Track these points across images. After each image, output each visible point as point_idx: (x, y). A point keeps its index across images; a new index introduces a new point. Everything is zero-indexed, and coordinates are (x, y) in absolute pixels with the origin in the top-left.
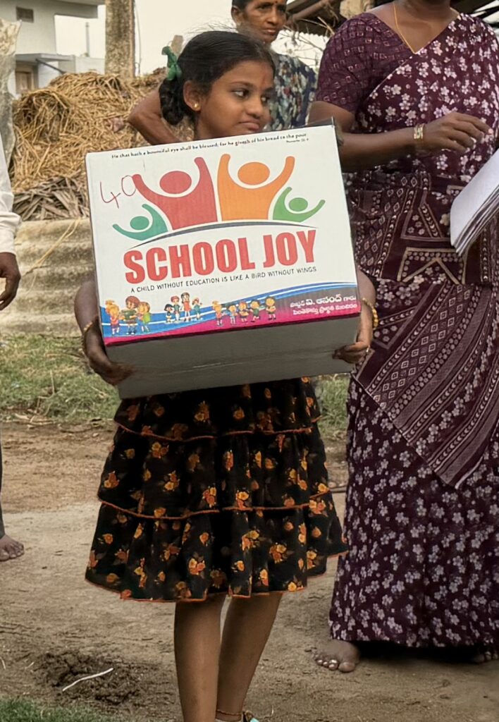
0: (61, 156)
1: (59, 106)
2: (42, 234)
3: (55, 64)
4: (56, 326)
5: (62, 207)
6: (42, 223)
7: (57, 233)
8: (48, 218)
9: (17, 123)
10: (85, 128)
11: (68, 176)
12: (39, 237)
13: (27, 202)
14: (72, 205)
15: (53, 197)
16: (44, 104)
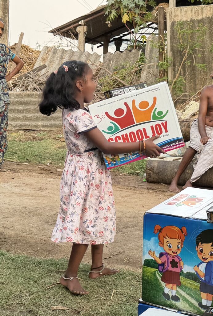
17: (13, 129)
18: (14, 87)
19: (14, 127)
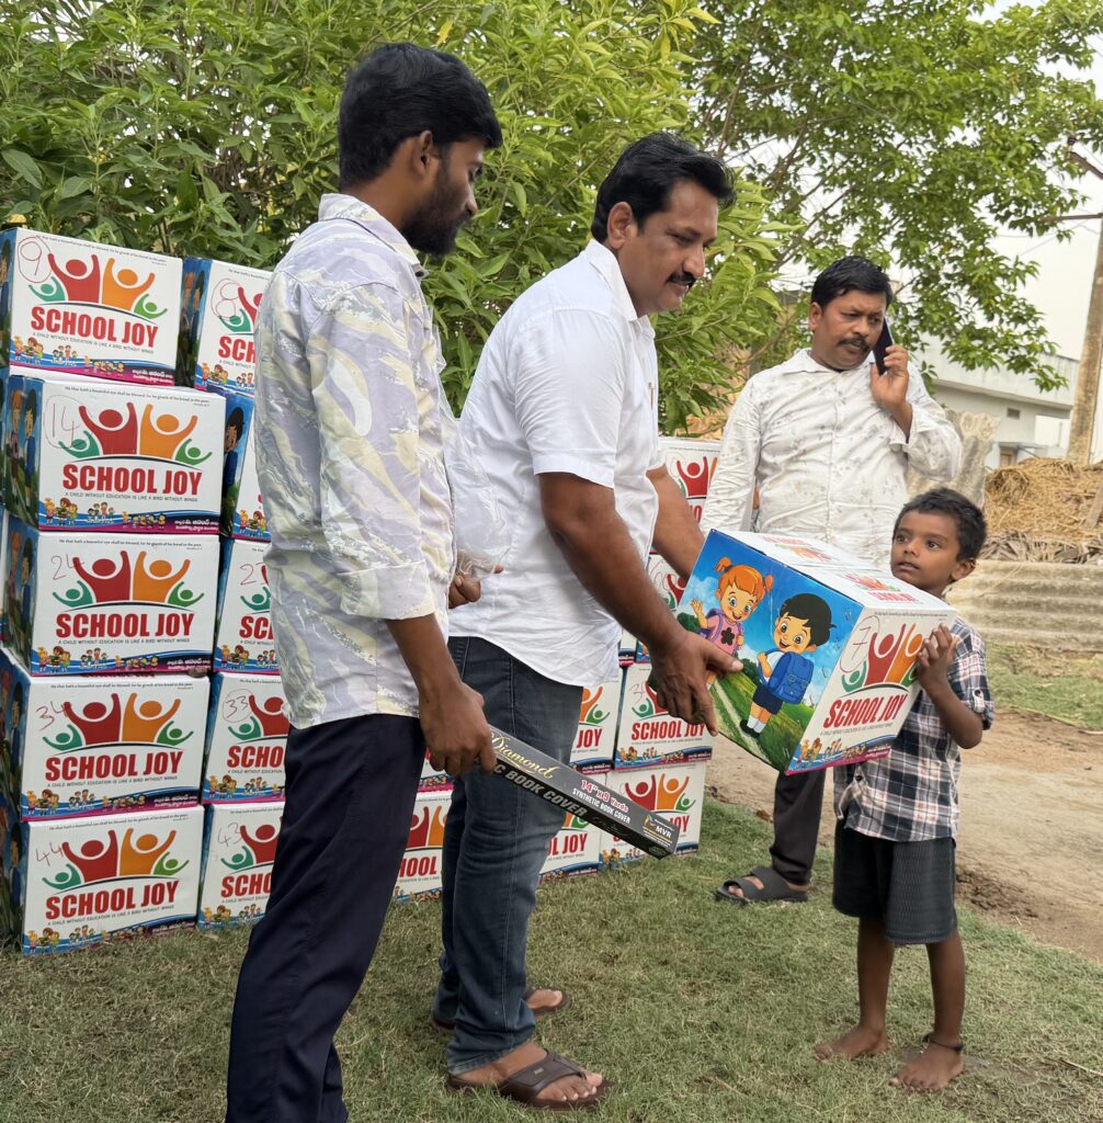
0: (1018, 516)
1: (1022, 480)
2: (995, 570)
3: (1032, 451)
4: (996, 636)
5: (1013, 552)
6: (996, 562)
7: (1006, 570)
8: (1002, 559)
9: (988, 490)
10: (1040, 497)
11: (1021, 531)
12: (992, 572)
14: (1021, 552)
15: (1007, 545)
16: (1010, 478)
17: (1081, 649)
18: (1092, 554)
19: (1084, 644)
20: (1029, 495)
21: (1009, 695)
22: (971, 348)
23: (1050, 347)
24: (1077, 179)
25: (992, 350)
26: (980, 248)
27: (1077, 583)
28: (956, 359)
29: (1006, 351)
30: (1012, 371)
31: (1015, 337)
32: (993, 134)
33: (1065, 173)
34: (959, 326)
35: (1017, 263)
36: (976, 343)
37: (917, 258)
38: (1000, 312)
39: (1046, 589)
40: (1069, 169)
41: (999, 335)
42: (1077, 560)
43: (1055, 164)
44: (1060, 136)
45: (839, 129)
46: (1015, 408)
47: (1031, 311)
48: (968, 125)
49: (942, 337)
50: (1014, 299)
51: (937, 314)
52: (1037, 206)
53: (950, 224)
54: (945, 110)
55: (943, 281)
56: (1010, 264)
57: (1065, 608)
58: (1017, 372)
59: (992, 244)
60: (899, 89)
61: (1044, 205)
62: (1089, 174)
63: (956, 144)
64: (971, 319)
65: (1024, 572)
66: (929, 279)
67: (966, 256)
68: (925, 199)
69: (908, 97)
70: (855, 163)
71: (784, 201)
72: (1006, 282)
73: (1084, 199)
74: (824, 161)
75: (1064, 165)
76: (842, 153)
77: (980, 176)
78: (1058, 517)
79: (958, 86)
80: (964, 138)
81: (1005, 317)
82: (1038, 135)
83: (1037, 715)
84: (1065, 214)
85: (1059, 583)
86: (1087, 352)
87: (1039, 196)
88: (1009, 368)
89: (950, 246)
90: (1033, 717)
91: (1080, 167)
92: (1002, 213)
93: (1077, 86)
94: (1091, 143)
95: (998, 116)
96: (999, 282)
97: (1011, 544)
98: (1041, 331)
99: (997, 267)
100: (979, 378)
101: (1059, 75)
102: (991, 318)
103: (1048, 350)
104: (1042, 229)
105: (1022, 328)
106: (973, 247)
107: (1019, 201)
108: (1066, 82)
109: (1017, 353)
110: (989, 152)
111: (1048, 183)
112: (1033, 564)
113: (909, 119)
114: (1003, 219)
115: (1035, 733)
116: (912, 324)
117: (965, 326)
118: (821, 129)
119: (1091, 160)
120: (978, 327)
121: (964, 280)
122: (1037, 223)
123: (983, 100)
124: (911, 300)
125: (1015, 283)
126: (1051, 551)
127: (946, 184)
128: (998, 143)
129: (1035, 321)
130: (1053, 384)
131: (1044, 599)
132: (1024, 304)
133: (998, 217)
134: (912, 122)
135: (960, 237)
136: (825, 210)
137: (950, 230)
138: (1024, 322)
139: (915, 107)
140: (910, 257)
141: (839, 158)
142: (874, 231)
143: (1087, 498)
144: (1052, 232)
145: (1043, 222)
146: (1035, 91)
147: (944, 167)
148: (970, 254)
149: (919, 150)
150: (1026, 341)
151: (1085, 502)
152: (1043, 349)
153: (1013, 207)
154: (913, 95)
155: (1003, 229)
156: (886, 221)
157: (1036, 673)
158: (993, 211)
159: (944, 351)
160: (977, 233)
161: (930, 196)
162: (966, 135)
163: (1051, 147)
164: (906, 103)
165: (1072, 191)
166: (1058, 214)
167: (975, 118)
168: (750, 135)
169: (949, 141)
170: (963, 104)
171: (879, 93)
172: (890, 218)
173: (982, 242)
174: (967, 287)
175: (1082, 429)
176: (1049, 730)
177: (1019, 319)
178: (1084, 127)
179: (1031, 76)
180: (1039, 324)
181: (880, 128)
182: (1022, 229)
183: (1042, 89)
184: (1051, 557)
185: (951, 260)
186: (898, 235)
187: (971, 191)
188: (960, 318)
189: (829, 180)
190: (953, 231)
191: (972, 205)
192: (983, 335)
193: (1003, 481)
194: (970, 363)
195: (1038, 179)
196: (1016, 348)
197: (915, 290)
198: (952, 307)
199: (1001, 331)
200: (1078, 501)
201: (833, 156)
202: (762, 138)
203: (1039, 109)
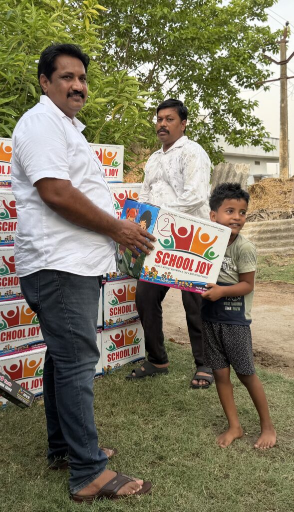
0: (262, 203)
1: (262, 188)
2: (256, 225)
3: (267, 177)
4: (261, 253)
5: (263, 218)
6: (256, 222)
7: (261, 225)
8: (258, 221)
10: (270, 194)
11: (264, 208)
12: (255, 226)
13: (252, 216)
14: (266, 217)
15: (260, 215)
16: (257, 188)
20: (266, 194)
21: (268, 276)
22: (236, 138)
23: (267, 134)
24: (268, 66)
25: (245, 138)
26: (234, 98)
27: (290, 227)
28: (231, 144)
29: (250, 138)
30: (253, 146)
31: (253, 132)
32: (233, 51)
33: (263, 64)
34: (230, 131)
35: (249, 102)
36: (238, 136)
37: (210, 104)
38: (246, 123)
39: (278, 231)
40: (265, 62)
41: (247, 132)
42: (288, 217)
43: (259, 61)
44: (259, 49)
45: (172, 56)
46: (258, 161)
47: (258, 120)
48: (223, 49)
49: (224, 135)
50: (250, 116)
51: (220, 126)
52: (254, 78)
53: (221, 90)
54: (212, 44)
55: (221, 113)
56: (247, 103)
57: (286, 237)
58: (255, 146)
59: (239, 96)
60: (193, 37)
61: (257, 77)
62: (273, 63)
63: (219, 57)
64: (234, 127)
65: (268, 225)
66: (216, 113)
67: (229, 101)
68: (210, 80)
69: (197, 40)
70: (180, 69)
71: (154, 87)
72: (246, 110)
73: (272, 73)
74: (167, 69)
75: (263, 61)
76: (175, 65)
77: (230, 68)
78: (278, 201)
79: (216, 34)
80: (222, 54)
81: (248, 124)
82: (251, 50)
83: (280, 282)
84: (266, 80)
85: (282, 227)
86: (282, 134)
87: (255, 74)
88: (252, 145)
89: (222, 98)
90: (279, 284)
91: (269, 61)
92: (241, 83)
93: (263, 29)
94: (272, 51)
95: (234, 44)
96: (243, 110)
97: (261, 214)
98: (263, 128)
99: (242, 105)
100: (241, 150)
101: (255, 25)
102: (242, 125)
103: (267, 136)
104: (258, 87)
105: (255, 128)
106: (231, 98)
107: (247, 77)
108: (258, 27)
109: (254, 138)
110: (233, 58)
111: (257, 69)
112: (271, 221)
113: (198, 49)
114: (241, 85)
115: (281, 290)
116: (211, 132)
117: (232, 130)
118: (165, 57)
119: (273, 58)
120: (237, 129)
121: (229, 111)
122: (255, 85)
123: (227, 39)
124: (210, 122)
125: (250, 110)
126: (277, 215)
127: (217, 73)
128: (236, 55)
129: (260, 124)
130: (270, 149)
131: (277, 235)
132: (254, 118)
133: (239, 85)
134: (201, 50)
135: (226, 94)
136: (171, 89)
137: (221, 92)
138: (256, 125)
139: (201, 43)
140: (207, 105)
141: (173, 68)
142: (191, 95)
143: (289, 192)
144: (262, 88)
145: (258, 84)
146: (247, 33)
147: (215, 66)
148: (230, 101)
149: (204, 60)
150: (257, 133)
151: (288, 194)
152: (264, 135)
153: (245, 80)
154: (199, 39)
155: (242, 89)
156: (196, 91)
157: (278, 265)
158: (237, 82)
159: (226, 141)
160: (232, 92)
161: (212, 79)
162: (222, 53)
163: (256, 54)
164: (197, 43)
165: (267, 71)
166: (263, 80)
167: (225, 45)
168: (137, 62)
169: (216, 56)
170: (219, 41)
171: (185, 40)
172: (197, 90)
173: (235, 95)
174: (231, 114)
175: (284, 165)
176: (286, 288)
177: (253, 124)
178: (268, 45)
179: (245, 27)
180: (262, 125)
181: (188, 54)
182: (250, 88)
183: (250, 31)
184: (278, 218)
185: (223, 104)
186: (201, 96)
187: (227, 75)
188: (230, 126)
189: (170, 77)
190: (223, 92)
191: (229, 81)
192: (240, 132)
193: (255, 189)
194: (236, 144)
195: (253, 67)
196: (254, 136)
197: (211, 117)
198: (226, 123)
199: (247, 130)
200: (285, 194)
201: (170, 67)
202: (142, 62)
203: (250, 39)
